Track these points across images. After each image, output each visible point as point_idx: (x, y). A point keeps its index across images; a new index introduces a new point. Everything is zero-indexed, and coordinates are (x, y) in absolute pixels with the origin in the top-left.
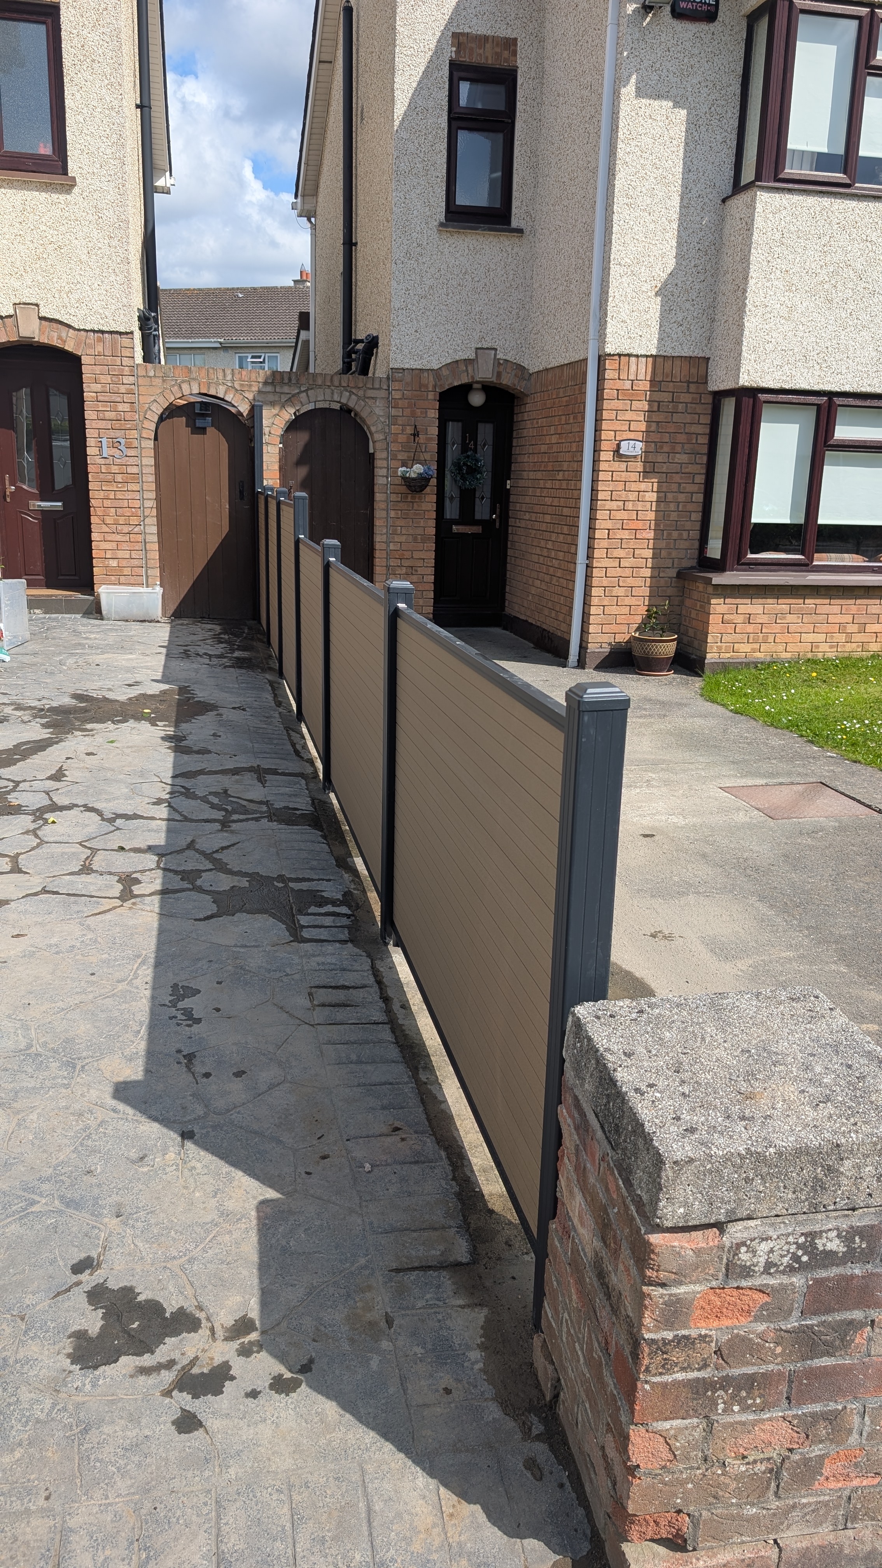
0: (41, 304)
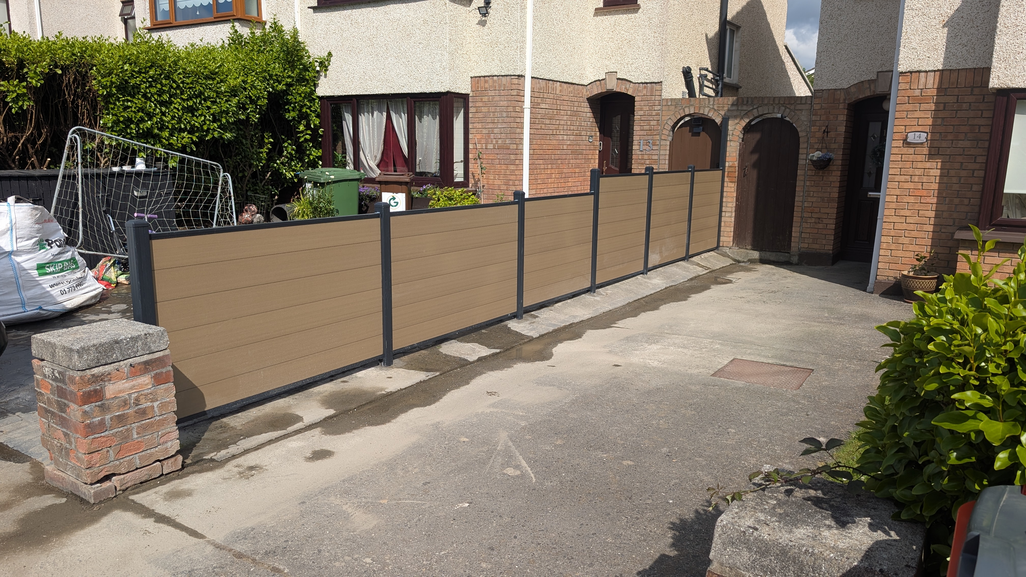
0: (618, 71)
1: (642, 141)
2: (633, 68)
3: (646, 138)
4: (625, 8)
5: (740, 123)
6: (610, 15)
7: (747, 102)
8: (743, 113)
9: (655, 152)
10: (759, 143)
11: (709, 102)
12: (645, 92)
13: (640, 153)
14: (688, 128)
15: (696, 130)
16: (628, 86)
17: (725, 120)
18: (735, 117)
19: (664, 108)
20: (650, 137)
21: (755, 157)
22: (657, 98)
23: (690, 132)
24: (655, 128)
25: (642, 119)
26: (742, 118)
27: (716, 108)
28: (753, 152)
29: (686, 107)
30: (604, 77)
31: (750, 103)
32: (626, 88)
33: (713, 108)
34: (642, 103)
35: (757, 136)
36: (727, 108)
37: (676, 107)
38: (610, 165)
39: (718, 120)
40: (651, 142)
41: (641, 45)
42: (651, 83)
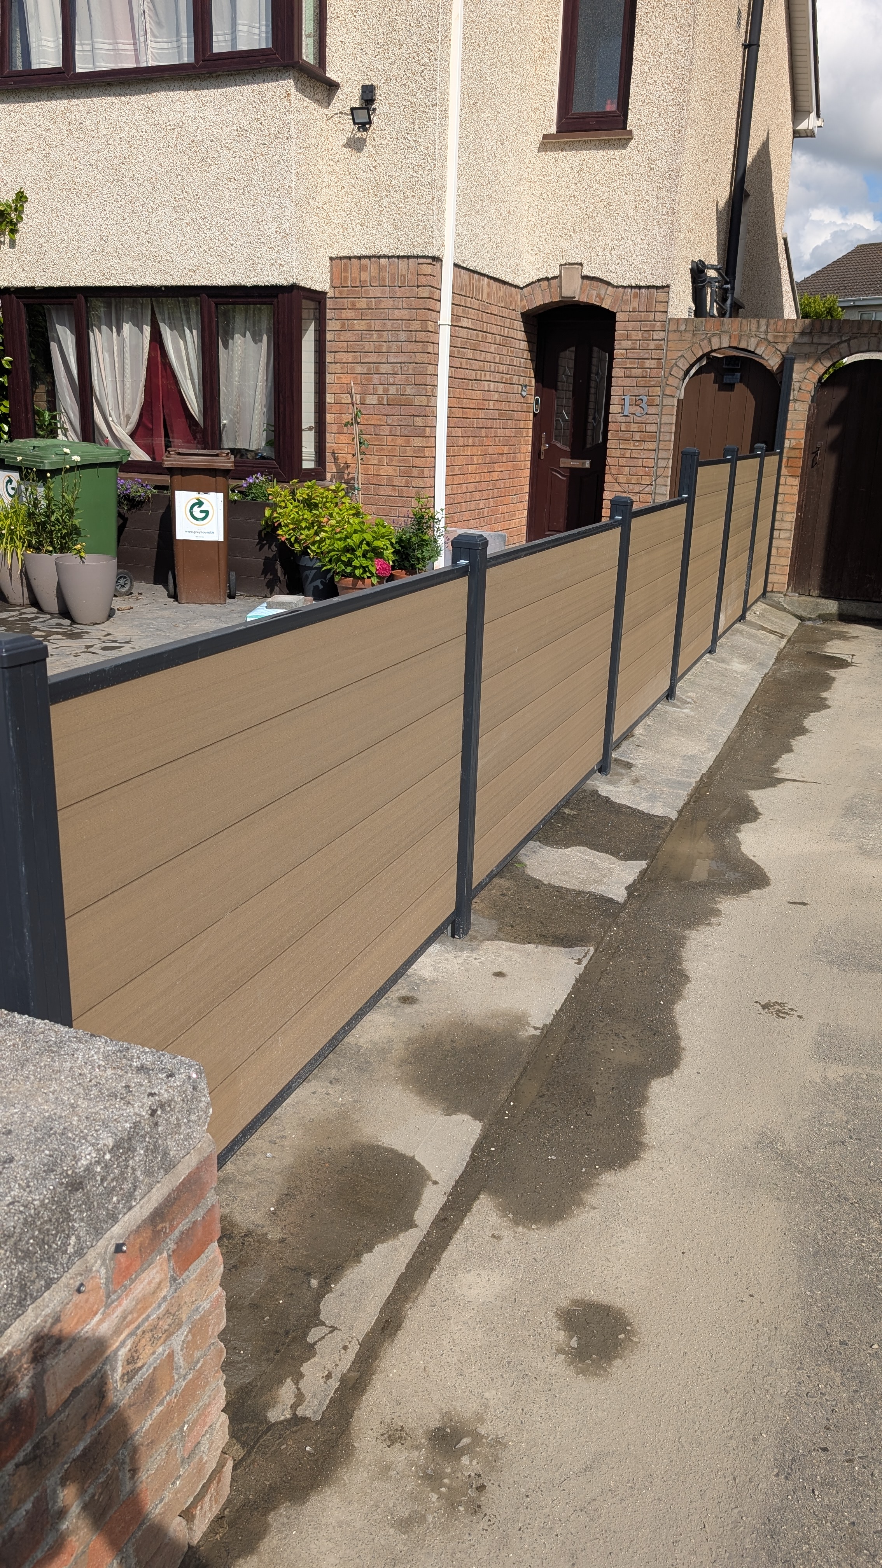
0: (585, 262)
1: (627, 398)
2: (615, 258)
3: (636, 391)
4: (603, 136)
5: (816, 368)
6: (571, 150)
7: (831, 328)
8: (821, 349)
9: (651, 419)
10: (843, 406)
11: (758, 327)
12: (635, 304)
13: (623, 419)
14: (713, 375)
15: (727, 379)
16: (602, 293)
17: (787, 364)
18: (807, 357)
19: (672, 336)
20: (642, 391)
21: (834, 432)
22: (659, 317)
23: (715, 382)
24: (654, 373)
25: (629, 355)
26: (819, 359)
27: (770, 338)
28: (831, 422)
29: (714, 335)
30: (557, 273)
31: (835, 330)
32: (598, 296)
33: (766, 339)
34: (630, 326)
35: (839, 394)
36: (791, 340)
37: (694, 335)
38: (554, 442)
39: (773, 362)
40: (645, 399)
41: (631, 212)
42: (648, 287)
